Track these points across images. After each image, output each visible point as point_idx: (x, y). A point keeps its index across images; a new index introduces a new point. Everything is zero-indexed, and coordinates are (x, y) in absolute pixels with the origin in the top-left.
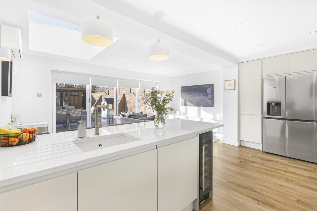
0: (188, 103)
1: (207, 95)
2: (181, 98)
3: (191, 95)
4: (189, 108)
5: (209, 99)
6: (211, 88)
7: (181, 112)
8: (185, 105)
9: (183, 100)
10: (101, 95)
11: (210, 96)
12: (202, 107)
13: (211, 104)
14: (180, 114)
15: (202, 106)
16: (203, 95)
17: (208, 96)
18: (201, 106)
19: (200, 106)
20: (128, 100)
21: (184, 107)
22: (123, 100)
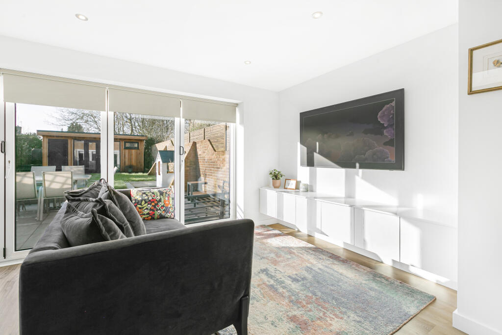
0: (317, 156)
1: (378, 130)
2: (299, 143)
3: (327, 133)
4: (320, 171)
5: (386, 144)
6: (393, 104)
7: (300, 182)
8: (310, 163)
9: (305, 149)
10: (166, 146)
11: (388, 134)
12: (361, 171)
13: (393, 159)
14: (297, 188)
15: (361, 167)
16: (366, 132)
17: (382, 134)
18: (357, 165)
19: (355, 167)
20: (200, 155)
21: (307, 169)
22: (193, 155)
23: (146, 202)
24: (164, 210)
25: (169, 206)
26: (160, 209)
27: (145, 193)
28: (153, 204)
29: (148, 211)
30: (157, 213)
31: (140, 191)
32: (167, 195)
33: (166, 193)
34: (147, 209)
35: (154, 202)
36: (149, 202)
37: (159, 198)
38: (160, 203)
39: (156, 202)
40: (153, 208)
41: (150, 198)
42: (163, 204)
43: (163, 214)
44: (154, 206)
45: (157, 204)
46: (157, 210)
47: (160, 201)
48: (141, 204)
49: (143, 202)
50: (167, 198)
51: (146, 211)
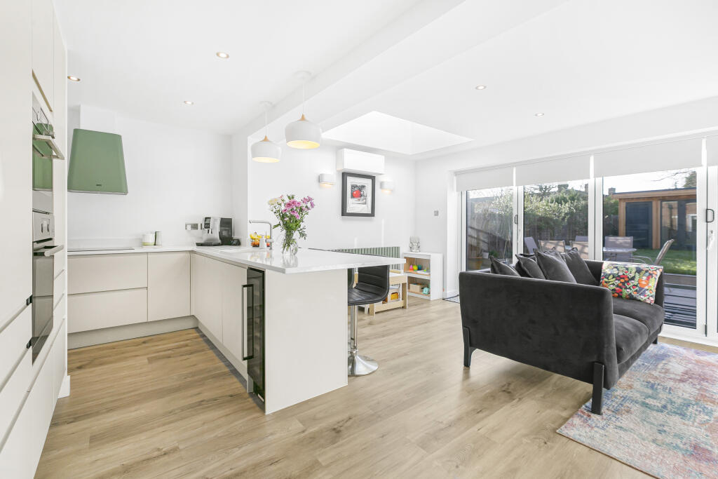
23: (613, 277)
24: (636, 291)
25: (647, 288)
26: (630, 288)
27: (616, 267)
28: (622, 280)
29: (613, 287)
30: (625, 292)
31: (613, 264)
32: (647, 274)
33: (647, 271)
34: (613, 284)
35: (623, 278)
36: (618, 277)
37: (632, 275)
38: (632, 281)
39: (627, 279)
40: (621, 285)
41: (621, 274)
42: (636, 283)
43: (635, 295)
44: (623, 283)
45: (628, 282)
46: (626, 288)
47: (633, 278)
48: (608, 278)
49: (611, 276)
50: (645, 278)
51: (612, 286)
